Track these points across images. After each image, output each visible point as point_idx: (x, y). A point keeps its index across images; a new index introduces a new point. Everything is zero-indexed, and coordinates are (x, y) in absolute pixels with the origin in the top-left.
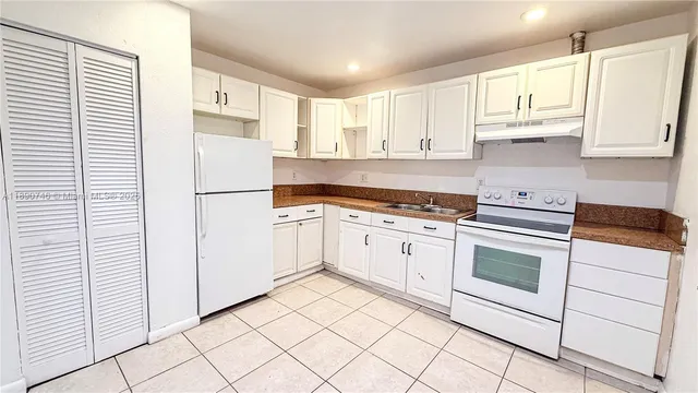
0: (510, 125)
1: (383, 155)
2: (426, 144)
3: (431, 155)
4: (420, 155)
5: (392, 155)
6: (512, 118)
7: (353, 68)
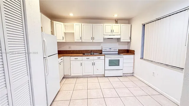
0: (110, 35)
1: (80, 41)
2: (93, 38)
3: (94, 41)
4: (91, 41)
5: (83, 41)
6: (110, 34)
7: (71, 15)
